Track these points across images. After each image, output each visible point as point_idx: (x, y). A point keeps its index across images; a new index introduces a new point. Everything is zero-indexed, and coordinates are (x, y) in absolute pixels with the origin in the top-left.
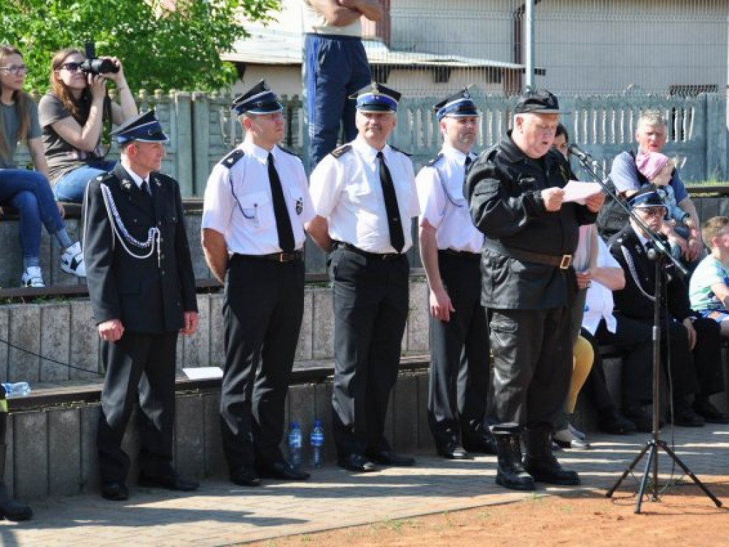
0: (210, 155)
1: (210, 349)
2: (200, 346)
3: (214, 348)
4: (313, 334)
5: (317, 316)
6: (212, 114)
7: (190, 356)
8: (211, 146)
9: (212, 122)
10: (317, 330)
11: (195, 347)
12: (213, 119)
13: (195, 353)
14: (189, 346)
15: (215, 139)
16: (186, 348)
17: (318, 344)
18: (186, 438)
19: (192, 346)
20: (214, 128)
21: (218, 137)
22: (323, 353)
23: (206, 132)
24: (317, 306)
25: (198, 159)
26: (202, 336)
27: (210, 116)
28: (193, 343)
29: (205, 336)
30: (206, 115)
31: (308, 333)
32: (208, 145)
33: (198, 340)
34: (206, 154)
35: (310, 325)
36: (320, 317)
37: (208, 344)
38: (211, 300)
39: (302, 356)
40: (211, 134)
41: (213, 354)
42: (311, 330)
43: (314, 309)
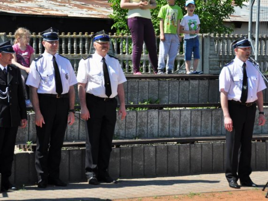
0: (209, 58)
1: (158, 130)
2: (154, 129)
3: (160, 130)
4: (201, 126)
5: (203, 119)
6: (211, 42)
7: (150, 132)
8: (210, 55)
9: (211, 46)
10: (203, 125)
11: (152, 129)
12: (211, 44)
13: (152, 131)
14: (150, 129)
15: (212, 52)
16: (149, 129)
17: (203, 130)
18: (136, 161)
19: (151, 129)
20: (212, 48)
21: (213, 51)
22: (205, 133)
23: (208, 49)
24: (203, 115)
25: (205, 59)
26: (155, 125)
27: (210, 43)
28: (151, 127)
29: (156, 125)
30: (209, 42)
31: (199, 125)
32: (209, 54)
33: (153, 127)
34: (208, 58)
35: (200, 123)
36: (204, 120)
37: (157, 128)
38: (159, 112)
39: (196, 134)
40: (210, 50)
41: (159, 132)
42: (200, 125)
43: (201, 117)
